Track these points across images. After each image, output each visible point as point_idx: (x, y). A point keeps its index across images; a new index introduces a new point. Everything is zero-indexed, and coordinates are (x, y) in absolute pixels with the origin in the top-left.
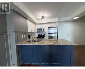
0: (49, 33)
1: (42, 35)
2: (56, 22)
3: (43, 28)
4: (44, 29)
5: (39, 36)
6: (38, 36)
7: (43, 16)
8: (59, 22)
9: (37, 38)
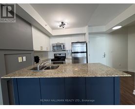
0: (72, 53)
1: (62, 55)
2: (85, 34)
3: (62, 44)
4: (64, 46)
5: (55, 57)
6: (53, 58)
7: (62, 23)
8: (89, 34)
9: (52, 60)
